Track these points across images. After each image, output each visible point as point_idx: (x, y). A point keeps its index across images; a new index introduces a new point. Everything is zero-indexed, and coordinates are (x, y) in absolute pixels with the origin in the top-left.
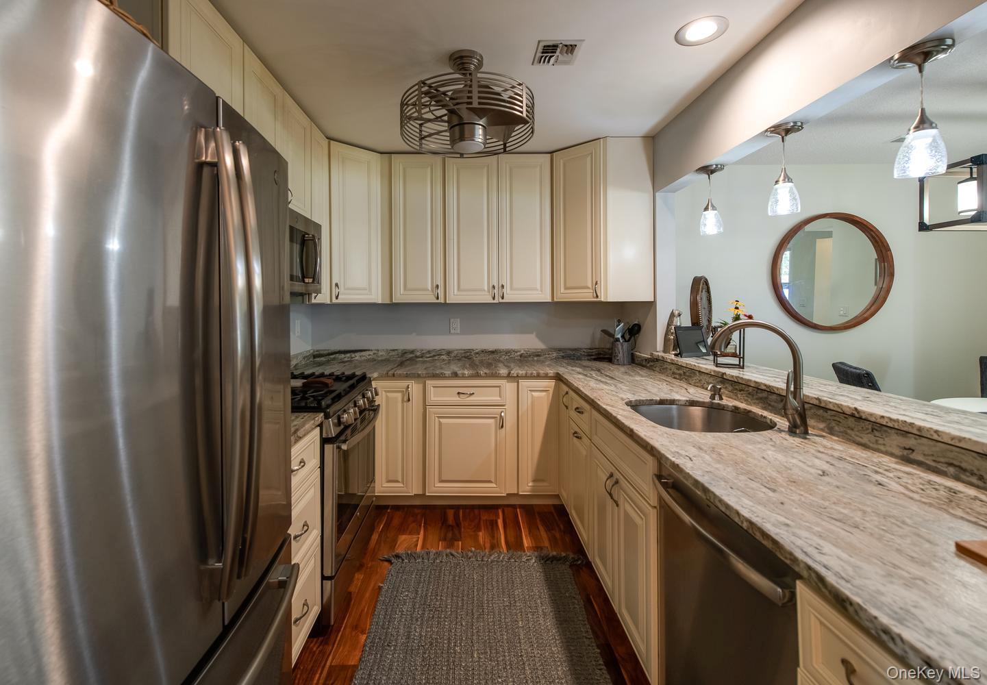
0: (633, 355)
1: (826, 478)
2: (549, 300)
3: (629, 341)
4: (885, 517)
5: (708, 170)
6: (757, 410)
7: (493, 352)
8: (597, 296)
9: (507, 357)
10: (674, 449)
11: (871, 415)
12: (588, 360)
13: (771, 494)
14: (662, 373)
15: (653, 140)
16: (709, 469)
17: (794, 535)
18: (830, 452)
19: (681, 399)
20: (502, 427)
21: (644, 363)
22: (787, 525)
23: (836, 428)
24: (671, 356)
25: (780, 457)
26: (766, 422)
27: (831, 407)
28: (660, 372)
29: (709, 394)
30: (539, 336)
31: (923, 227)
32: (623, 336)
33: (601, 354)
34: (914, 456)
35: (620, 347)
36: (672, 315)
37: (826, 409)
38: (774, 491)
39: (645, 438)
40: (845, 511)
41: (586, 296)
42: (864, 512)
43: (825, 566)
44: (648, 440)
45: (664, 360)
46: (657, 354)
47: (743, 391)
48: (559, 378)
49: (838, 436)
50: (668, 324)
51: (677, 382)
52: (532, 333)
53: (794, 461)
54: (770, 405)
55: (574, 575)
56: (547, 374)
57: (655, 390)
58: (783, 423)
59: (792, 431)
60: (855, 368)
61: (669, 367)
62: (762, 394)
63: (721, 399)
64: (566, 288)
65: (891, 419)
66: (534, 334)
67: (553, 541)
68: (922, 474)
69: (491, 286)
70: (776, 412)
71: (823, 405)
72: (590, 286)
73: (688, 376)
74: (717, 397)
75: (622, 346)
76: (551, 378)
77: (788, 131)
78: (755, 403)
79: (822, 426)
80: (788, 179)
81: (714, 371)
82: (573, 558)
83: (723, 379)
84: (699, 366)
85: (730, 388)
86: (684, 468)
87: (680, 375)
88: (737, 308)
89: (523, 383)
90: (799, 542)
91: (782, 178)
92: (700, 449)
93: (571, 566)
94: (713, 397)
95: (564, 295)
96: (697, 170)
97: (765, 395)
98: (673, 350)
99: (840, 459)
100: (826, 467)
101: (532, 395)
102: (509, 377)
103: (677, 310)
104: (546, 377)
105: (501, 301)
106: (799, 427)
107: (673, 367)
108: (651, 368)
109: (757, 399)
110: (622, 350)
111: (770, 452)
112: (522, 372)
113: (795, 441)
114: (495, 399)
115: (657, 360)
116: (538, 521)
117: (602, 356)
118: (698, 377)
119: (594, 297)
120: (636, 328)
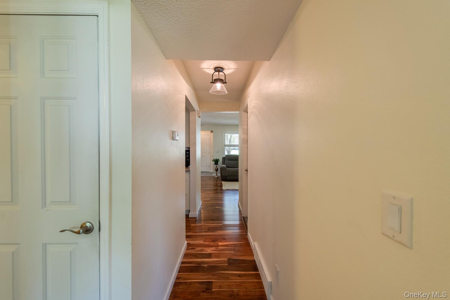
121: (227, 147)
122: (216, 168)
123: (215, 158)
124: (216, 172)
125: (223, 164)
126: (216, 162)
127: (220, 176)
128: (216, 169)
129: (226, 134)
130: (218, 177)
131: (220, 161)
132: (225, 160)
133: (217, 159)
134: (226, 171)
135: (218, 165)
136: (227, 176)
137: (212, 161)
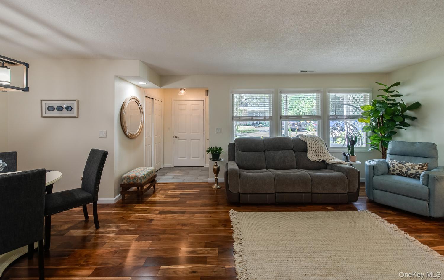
122: (215, 167)
123: (213, 146)
124: (214, 175)
125: (230, 159)
126: (215, 153)
127: (224, 182)
128: (214, 169)
129: (236, 96)
130: (218, 187)
131: (223, 152)
132: (236, 150)
133: (216, 147)
134: (238, 181)
135: (220, 160)
136: (241, 195)
137: (207, 151)
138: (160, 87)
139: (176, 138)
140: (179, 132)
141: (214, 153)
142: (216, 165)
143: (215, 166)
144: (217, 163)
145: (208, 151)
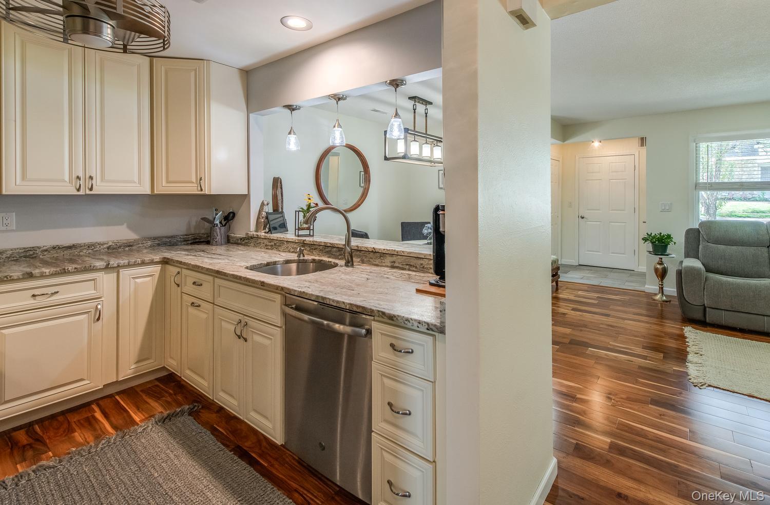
0: (228, 236)
1: (370, 281)
2: (148, 192)
3: (225, 225)
4: (394, 288)
5: (291, 108)
6: (325, 259)
7: (70, 247)
8: (202, 190)
9: (90, 251)
10: (297, 285)
11: (380, 249)
12: (184, 244)
13: (352, 292)
14: (256, 247)
15: (247, 74)
16: (320, 289)
17: (369, 302)
18: (366, 270)
19: (280, 260)
20: (98, 319)
21: (239, 241)
22: (365, 300)
23: (365, 260)
24: (262, 234)
25: (348, 277)
26: (331, 265)
27: (363, 249)
28: (255, 246)
29: (297, 255)
30: (130, 227)
31: (386, 159)
32: (221, 223)
33: (197, 239)
34: (396, 265)
35: (218, 230)
36: (263, 204)
37: (361, 251)
38: (353, 290)
39: (275, 284)
40: (381, 290)
41: (192, 189)
42: (387, 288)
43: (384, 309)
44: (278, 284)
45: (258, 237)
46: (251, 233)
47: (317, 249)
48: (165, 262)
49: (366, 263)
50: (260, 211)
51: (270, 251)
52: (122, 224)
53: (354, 277)
54: (332, 254)
55: (195, 419)
56: (153, 260)
57: (259, 258)
58: (342, 262)
59: (347, 265)
60: (360, 232)
61: (262, 242)
62: (328, 249)
63: (304, 256)
64: (168, 182)
65: (387, 250)
66: (125, 224)
67: (167, 405)
68: (399, 271)
69: (74, 176)
70: (336, 258)
71: (359, 249)
72: (194, 181)
73: (278, 246)
74: (302, 255)
75: (220, 230)
76: (157, 263)
77: (339, 99)
78: (323, 255)
79: (359, 260)
80: (340, 126)
81: (298, 240)
82: (188, 409)
83: (304, 244)
84: (286, 238)
85: (308, 249)
86: (308, 292)
87: (272, 246)
88: (309, 199)
89: (124, 273)
90: (372, 304)
91: (337, 125)
92: (310, 282)
93: (190, 414)
94: (299, 256)
95: (164, 187)
96: (284, 106)
97: (329, 249)
98: (264, 229)
99: (371, 272)
100: (367, 276)
101: (135, 282)
102: (108, 268)
103: (266, 201)
104: (152, 263)
105: (88, 192)
106: (349, 263)
107: (266, 241)
108: (246, 245)
109: (325, 252)
110: (219, 233)
111: (343, 276)
112: (123, 262)
113: (350, 269)
114: (91, 292)
115: (252, 238)
116: (144, 397)
117: (197, 240)
118: (286, 245)
119: (198, 191)
120: (231, 215)
121: (703, 193)
122: (658, 266)
123: (655, 232)
124: (657, 280)
125: (687, 255)
126: (660, 244)
128: (656, 270)
129: (703, 146)
130: (664, 298)
131: (675, 243)
132: (701, 242)
133: (661, 233)
134: (703, 287)
135: (667, 255)
136: (707, 309)
137: (643, 239)
138: (564, 141)
139: (583, 218)
140: (588, 210)
141: (657, 242)
142: (661, 263)
143: (658, 263)
144: (661, 259)
145: (645, 240)
